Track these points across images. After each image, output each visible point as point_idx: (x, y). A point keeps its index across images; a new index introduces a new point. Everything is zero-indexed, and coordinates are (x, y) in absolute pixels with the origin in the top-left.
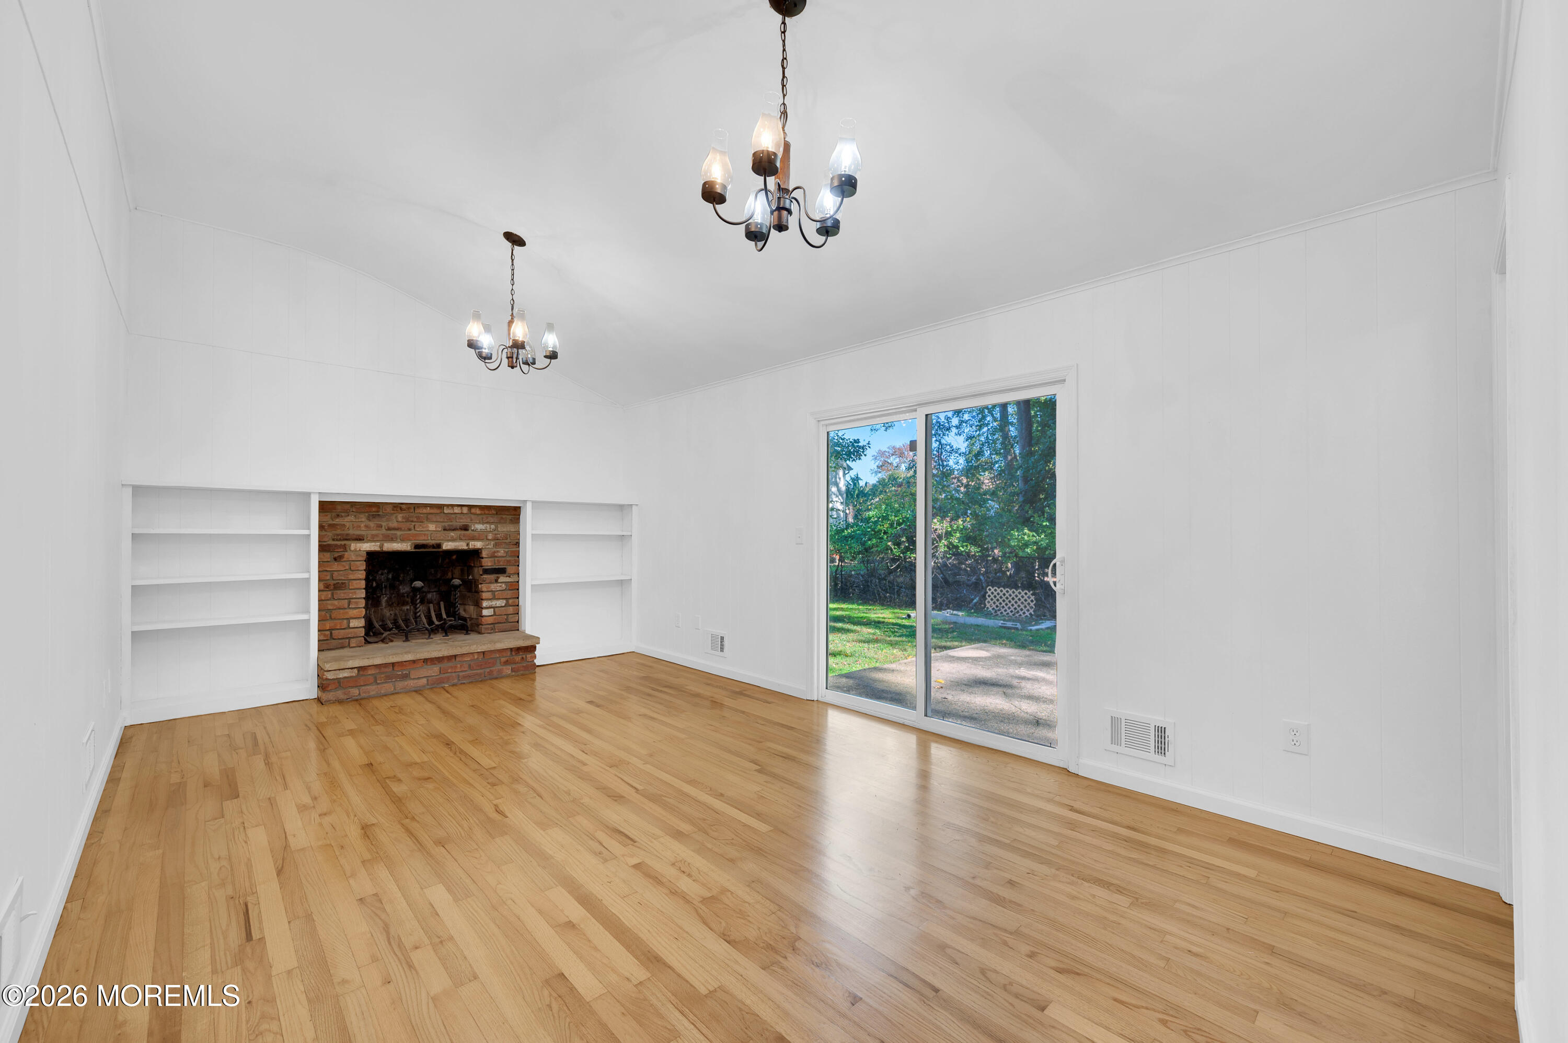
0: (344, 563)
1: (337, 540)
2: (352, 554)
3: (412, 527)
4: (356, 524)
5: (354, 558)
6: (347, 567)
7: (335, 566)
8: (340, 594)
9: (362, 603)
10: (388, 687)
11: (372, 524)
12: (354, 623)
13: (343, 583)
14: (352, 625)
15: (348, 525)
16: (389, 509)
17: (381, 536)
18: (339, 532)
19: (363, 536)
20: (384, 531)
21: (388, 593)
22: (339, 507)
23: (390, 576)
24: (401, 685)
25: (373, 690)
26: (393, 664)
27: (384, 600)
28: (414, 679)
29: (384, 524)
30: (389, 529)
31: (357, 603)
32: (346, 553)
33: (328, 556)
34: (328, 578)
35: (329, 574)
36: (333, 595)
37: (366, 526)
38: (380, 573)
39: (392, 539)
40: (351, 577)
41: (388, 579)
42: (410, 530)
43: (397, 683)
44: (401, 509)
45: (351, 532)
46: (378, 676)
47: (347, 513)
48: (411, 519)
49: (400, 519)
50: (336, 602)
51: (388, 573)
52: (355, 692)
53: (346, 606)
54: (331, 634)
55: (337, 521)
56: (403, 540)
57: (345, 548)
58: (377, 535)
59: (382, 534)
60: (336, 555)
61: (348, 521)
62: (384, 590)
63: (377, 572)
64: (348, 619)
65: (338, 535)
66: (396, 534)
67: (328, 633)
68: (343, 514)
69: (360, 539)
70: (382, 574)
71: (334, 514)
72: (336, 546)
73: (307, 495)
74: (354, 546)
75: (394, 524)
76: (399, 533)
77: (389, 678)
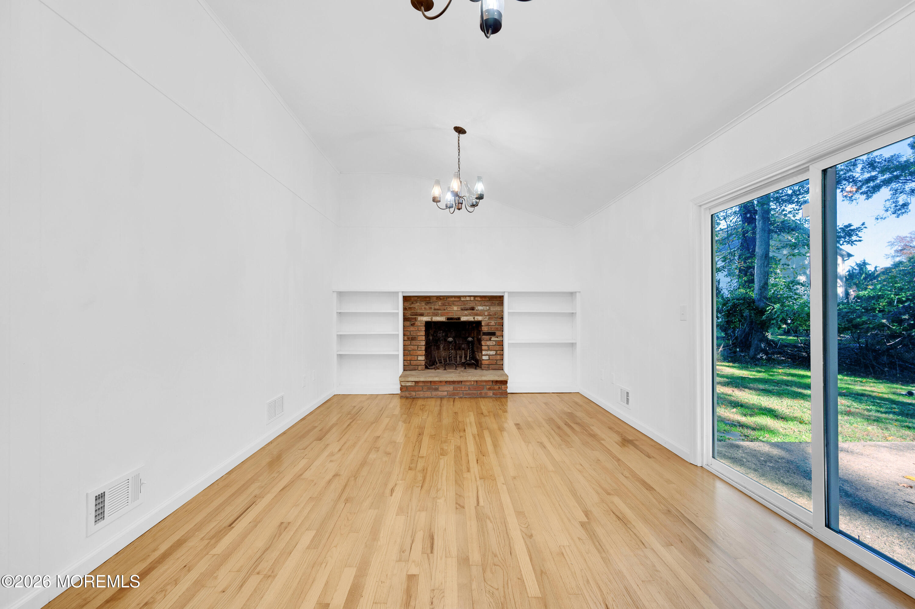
0: (415, 327)
1: (412, 315)
2: (419, 322)
3: (446, 308)
4: (420, 307)
5: (419, 325)
6: (417, 329)
7: (412, 329)
8: (414, 342)
9: (423, 348)
10: (428, 394)
11: (427, 307)
12: (420, 358)
13: (415, 337)
14: (419, 359)
15: (416, 307)
16: (435, 299)
17: (431, 313)
18: (413, 311)
19: (423, 313)
20: (433, 311)
21: (443, 343)
22: (412, 299)
23: (444, 335)
24: (434, 393)
25: (421, 394)
26: (431, 382)
27: (442, 346)
28: (441, 391)
29: (433, 307)
30: (435, 310)
31: (421, 348)
32: (416, 322)
33: (408, 323)
34: (409, 334)
35: (409, 332)
36: (411, 343)
37: (425, 308)
38: (439, 332)
39: (436, 315)
40: (418, 334)
41: (443, 336)
42: (444, 310)
43: (433, 392)
44: (440, 299)
45: (418, 311)
46: (424, 387)
47: (416, 301)
48: (445, 304)
49: (440, 304)
50: (412, 347)
51: (443, 333)
52: (413, 394)
53: (416, 349)
54: (410, 362)
55: (412, 306)
56: (442, 315)
57: (416, 319)
58: (429, 313)
59: (432, 312)
60: (412, 323)
61: (417, 305)
62: (441, 341)
64: (418, 356)
65: (413, 313)
66: (438, 312)
67: (409, 362)
68: (415, 302)
69: (422, 315)
70: (440, 333)
71: (411, 302)
72: (412, 318)
73: (398, 293)
74: (420, 318)
75: (437, 307)
76: (439, 312)
77: (429, 389)
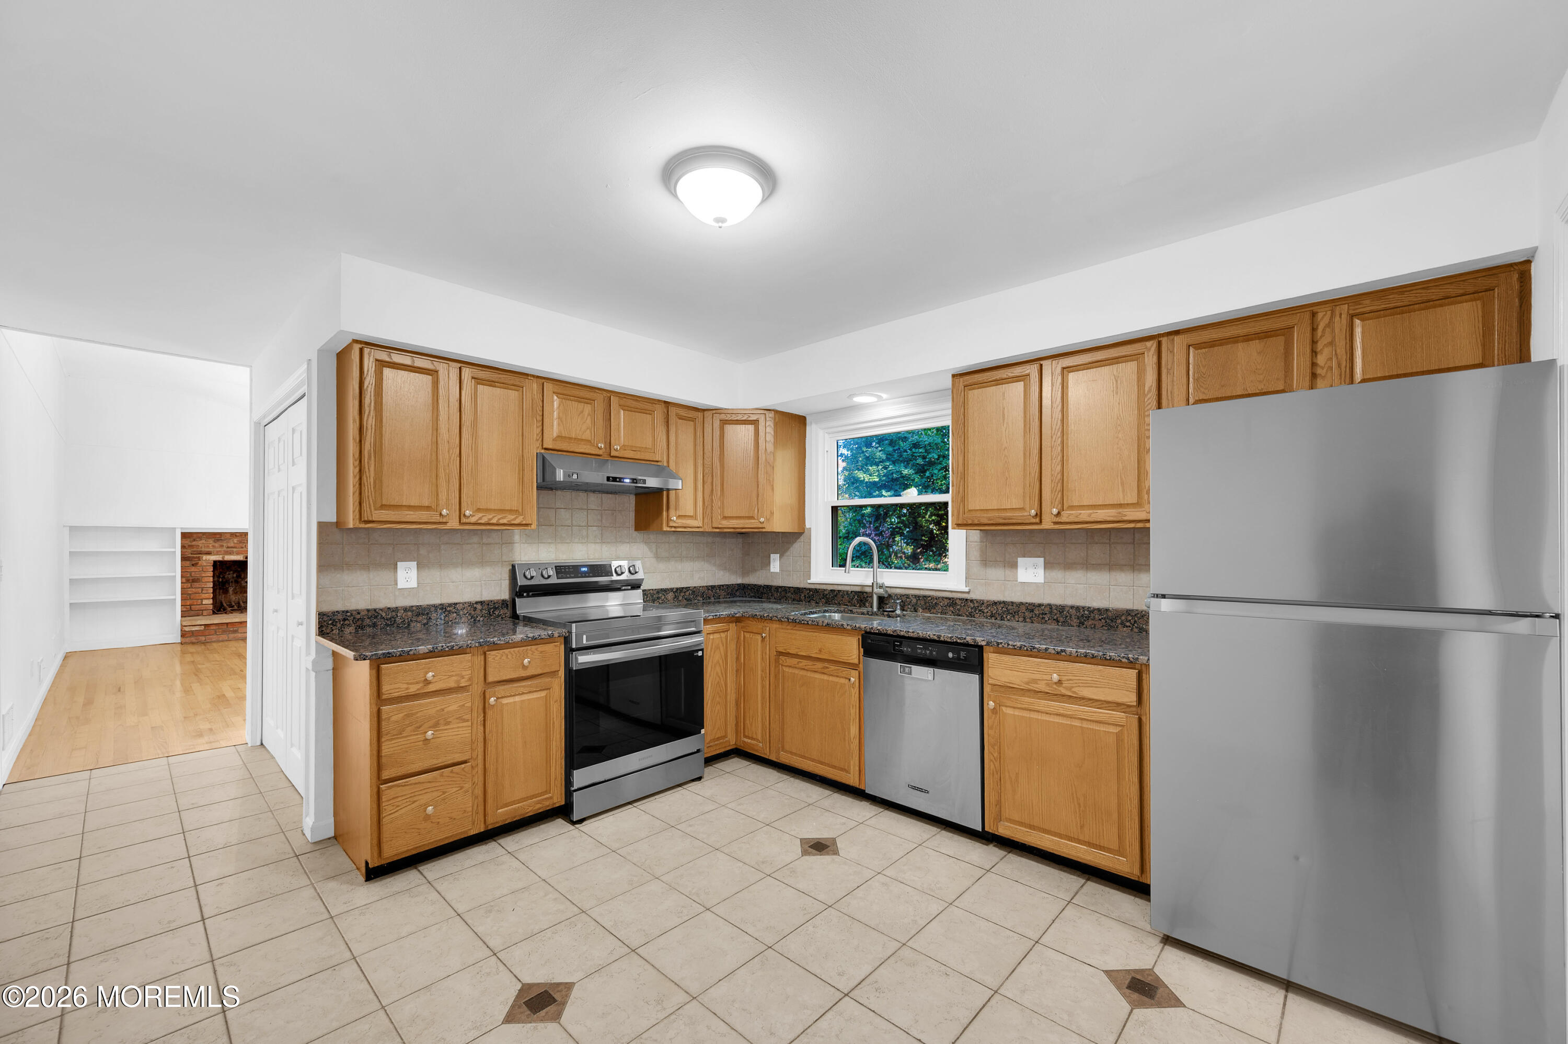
0: (198, 567)
1: (194, 554)
2: (204, 562)
3: (244, 546)
4: (206, 545)
5: (205, 564)
6: (201, 570)
7: (194, 569)
8: (196, 585)
9: (211, 590)
10: (224, 637)
11: (217, 545)
12: (206, 602)
13: (198, 579)
14: (204, 603)
15: (200, 545)
16: (228, 536)
17: (223, 552)
18: (195, 549)
19: (211, 552)
20: (225, 549)
21: (233, 585)
22: (195, 535)
23: (235, 575)
24: (233, 636)
25: (214, 638)
26: (227, 624)
27: (231, 590)
28: (241, 633)
29: (225, 545)
30: (228, 547)
31: (207, 590)
32: (200, 562)
33: (187, 563)
34: (187, 575)
35: (188, 573)
36: (190, 585)
37: (213, 546)
38: (227, 573)
39: (230, 553)
40: (203, 575)
41: (233, 577)
42: (242, 548)
44: (236, 536)
45: (203, 549)
46: (217, 630)
47: (201, 539)
49: (236, 542)
50: (192, 590)
51: (233, 573)
52: (203, 638)
53: (200, 592)
54: (189, 607)
55: (194, 543)
56: (238, 554)
57: (199, 559)
58: (220, 551)
59: (224, 551)
60: (194, 562)
61: (201, 543)
62: (231, 584)
63: (225, 573)
64: (202, 599)
65: (195, 551)
66: (233, 550)
67: (187, 606)
68: (198, 539)
69: (209, 553)
70: (229, 574)
71: (192, 539)
72: (194, 557)
73: (174, 529)
74: (205, 557)
75: (232, 545)
76: (235, 550)
77: (224, 632)
